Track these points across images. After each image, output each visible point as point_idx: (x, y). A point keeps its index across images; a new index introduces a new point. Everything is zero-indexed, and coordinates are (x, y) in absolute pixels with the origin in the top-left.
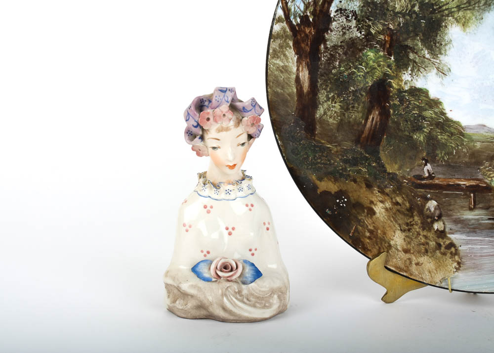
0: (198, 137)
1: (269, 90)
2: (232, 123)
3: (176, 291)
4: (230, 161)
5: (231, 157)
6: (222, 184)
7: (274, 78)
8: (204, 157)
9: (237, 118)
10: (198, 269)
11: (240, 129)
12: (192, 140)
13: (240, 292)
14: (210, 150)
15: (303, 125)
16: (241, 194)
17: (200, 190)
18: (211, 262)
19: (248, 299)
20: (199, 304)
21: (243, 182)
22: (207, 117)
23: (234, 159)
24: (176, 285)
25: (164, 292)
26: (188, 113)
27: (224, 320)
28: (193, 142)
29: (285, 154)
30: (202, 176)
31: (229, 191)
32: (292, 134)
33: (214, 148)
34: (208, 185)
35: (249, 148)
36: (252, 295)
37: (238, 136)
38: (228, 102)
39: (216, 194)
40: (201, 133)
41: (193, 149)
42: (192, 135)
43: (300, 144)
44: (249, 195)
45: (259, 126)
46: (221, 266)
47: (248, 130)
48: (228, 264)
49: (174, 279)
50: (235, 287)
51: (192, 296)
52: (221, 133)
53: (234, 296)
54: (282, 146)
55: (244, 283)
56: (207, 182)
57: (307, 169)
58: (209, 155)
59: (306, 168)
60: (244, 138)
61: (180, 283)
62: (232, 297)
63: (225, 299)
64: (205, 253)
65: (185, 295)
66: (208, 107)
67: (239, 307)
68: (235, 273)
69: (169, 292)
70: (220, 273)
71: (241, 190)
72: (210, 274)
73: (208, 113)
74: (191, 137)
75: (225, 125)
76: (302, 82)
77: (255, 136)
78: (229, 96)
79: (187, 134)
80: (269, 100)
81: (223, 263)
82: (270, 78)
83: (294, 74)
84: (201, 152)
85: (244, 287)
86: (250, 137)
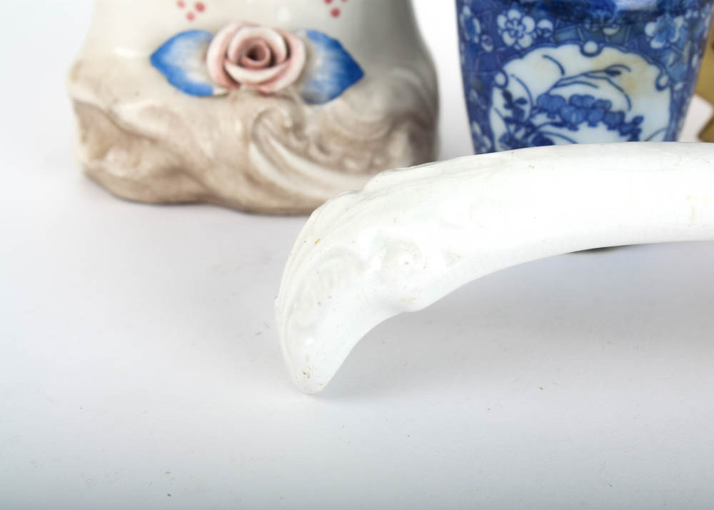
3: (104, 124)
10: (168, 59)
13: (297, 128)
18: (208, 38)
19: (322, 149)
20: (176, 162)
24: (103, 105)
25: (69, 123)
27: (250, 210)
36: (334, 134)
46: (239, 51)
48: (261, 43)
49: (96, 85)
50: (282, 112)
51: (153, 141)
53: (278, 139)
55: (310, 100)
61: (116, 101)
62: (274, 143)
63: (253, 150)
64: (190, 7)
65: (130, 137)
67: (297, 173)
68: (283, 73)
69: (85, 125)
70: (237, 73)
72: (206, 73)
81: (246, 42)
85: (308, 111)
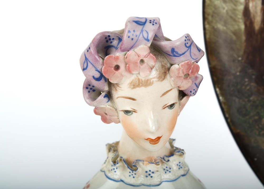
0: (103, 94)
1: (207, 26)
2: (154, 74)
4: (152, 133)
5: (152, 126)
6: (141, 163)
7: (213, 9)
8: (113, 124)
9: (163, 66)
11: (168, 83)
12: (94, 99)
14: (122, 114)
15: (253, 75)
16: (168, 176)
17: (109, 171)
21: (171, 159)
22: (115, 64)
23: (158, 128)
26: (86, 59)
28: (95, 103)
29: (229, 114)
30: (113, 148)
31: (150, 173)
32: (239, 87)
33: (127, 112)
34: (120, 164)
35: (180, 111)
37: (164, 94)
38: (148, 40)
39: (132, 176)
40: (106, 88)
41: (96, 112)
42: (94, 91)
43: (249, 101)
44: (179, 177)
45: (196, 78)
47: (179, 84)
52: (138, 89)
54: (224, 103)
56: (119, 159)
57: (259, 135)
58: (119, 122)
59: (257, 133)
60: (173, 97)
66: (116, 48)
71: (167, 170)
73: (117, 58)
74: (93, 94)
75: (143, 76)
76: (252, 16)
77: (189, 93)
78: (150, 31)
79: (88, 90)
80: (208, 40)
82: (208, 10)
83: (241, 4)
84: (108, 117)
86: (182, 94)
